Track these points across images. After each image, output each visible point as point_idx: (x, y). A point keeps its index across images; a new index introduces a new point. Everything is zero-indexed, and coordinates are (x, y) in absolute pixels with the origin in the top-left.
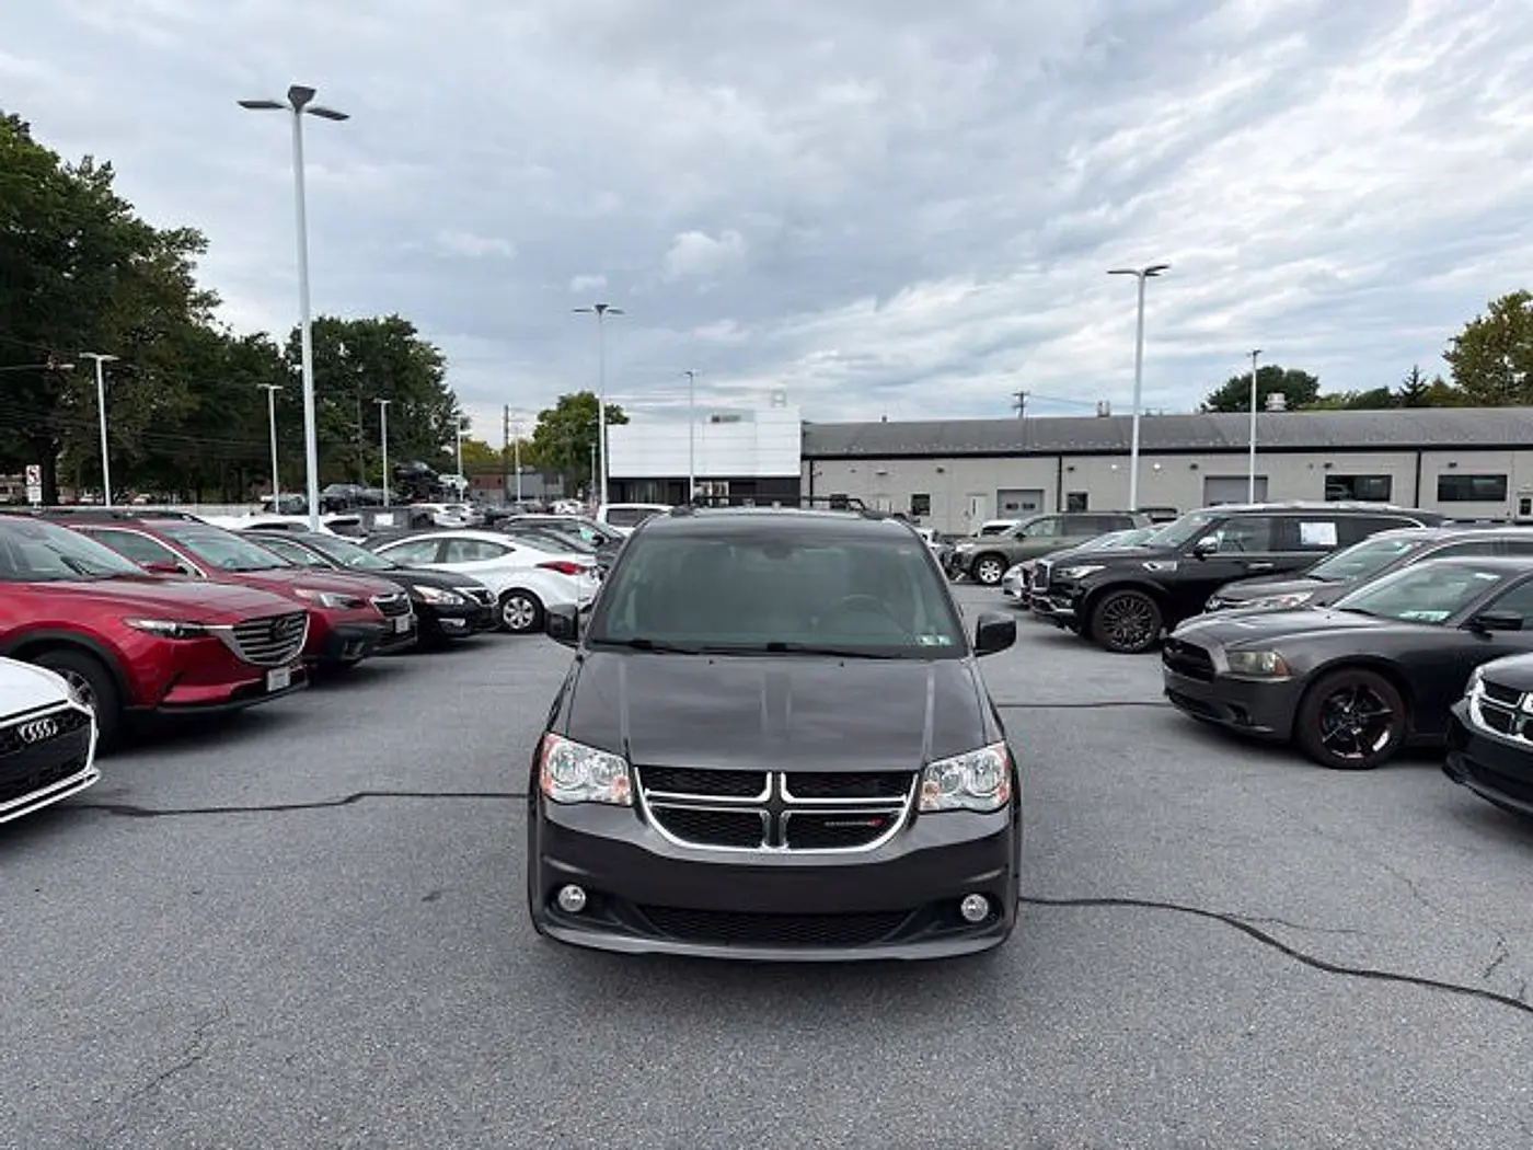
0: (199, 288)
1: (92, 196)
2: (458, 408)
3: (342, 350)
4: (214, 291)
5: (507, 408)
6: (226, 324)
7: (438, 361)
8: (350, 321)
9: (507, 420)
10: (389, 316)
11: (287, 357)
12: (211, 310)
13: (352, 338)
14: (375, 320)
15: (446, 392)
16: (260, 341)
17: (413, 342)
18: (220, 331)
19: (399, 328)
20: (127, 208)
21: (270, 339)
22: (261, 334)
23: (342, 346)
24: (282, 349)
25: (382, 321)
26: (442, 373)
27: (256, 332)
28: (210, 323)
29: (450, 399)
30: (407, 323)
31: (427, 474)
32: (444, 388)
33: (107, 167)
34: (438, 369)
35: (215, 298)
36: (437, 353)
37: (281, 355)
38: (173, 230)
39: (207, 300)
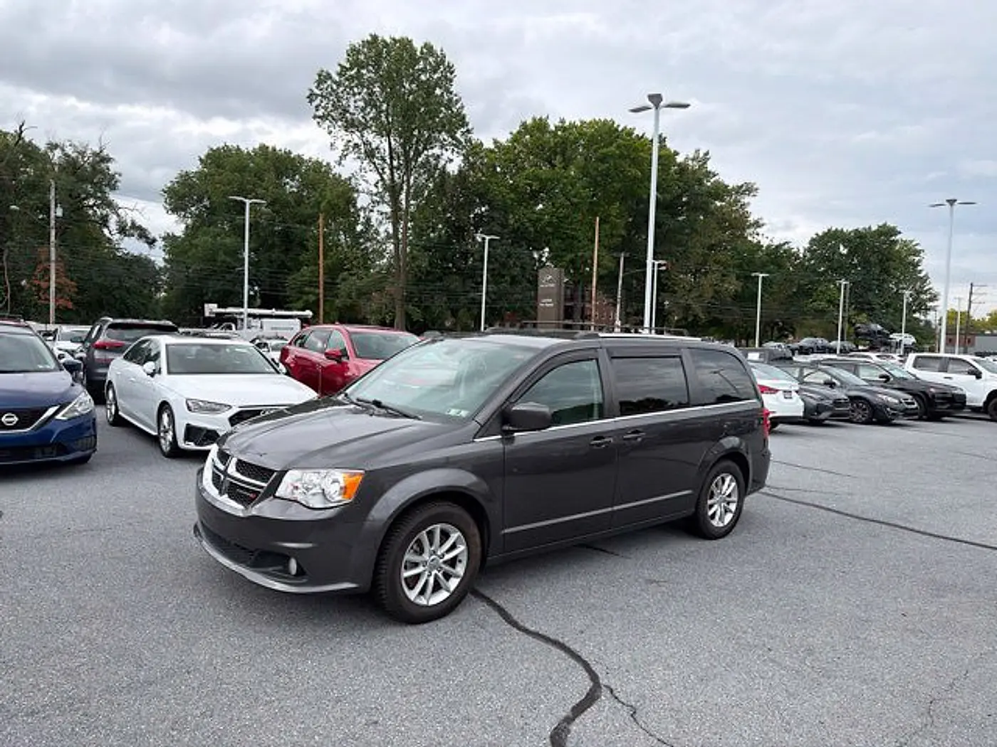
0: (751, 219)
1: (694, 172)
2: (930, 286)
3: (843, 250)
4: (761, 219)
5: (972, 285)
6: (770, 238)
7: (917, 253)
8: (850, 230)
9: (971, 293)
10: (881, 224)
11: (805, 256)
12: (758, 230)
13: (850, 241)
14: (870, 228)
15: (921, 275)
16: (786, 247)
17: (895, 242)
18: (765, 243)
19: (887, 232)
20: (715, 176)
21: (791, 245)
22: (786, 242)
23: (842, 248)
24: (802, 251)
25: (874, 228)
26: (919, 261)
27: (782, 242)
28: (760, 238)
29: (924, 280)
30: (894, 228)
32: (920, 272)
33: (707, 154)
34: (917, 259)
35: (761, 222)
36: (918, 247)
37: (801, 255)
38: (740, 185)
39: (757, 224)
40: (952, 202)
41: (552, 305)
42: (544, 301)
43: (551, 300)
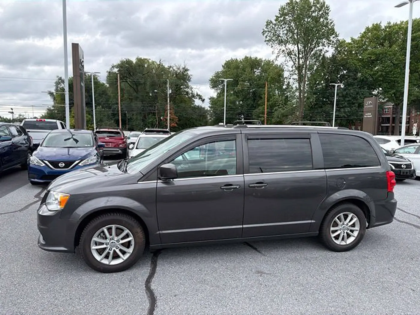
42: (366, 114)
43: (370, 114)
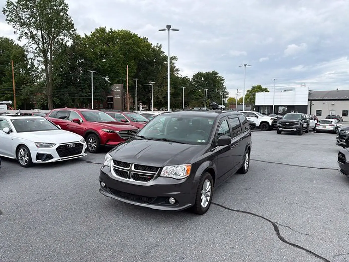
0: (176, 68)
1: (157, 51)
2: (227, 90)
3: (203, 79)
4: (179, 68)
5: (238, 90)
6: (181, 75)
7: (223, 80)
8: (205, 73)
9: (237, 93)
10: (213, 71)
11: (192, 81)
12: (178, 72)
13: (205, 76)
14: (210, 72)
15: (224, 87)
16: (186, 78)
17: (217, 76)
18: (179, 76)
19: (215, 73)
20: (164, 53)
21: (188, 77)
22: (187, 76)
23: (202, 78)
24: (191, 79)
25: (211, 72)
26: (224, 82)
27: (186, 76)
28: (178, 75)
29: (225, 88)
30: (217, 72)
31: (216, 105)
32: (224, 86)
33: (161, 45)
34: (223, 82)
35: (179, 69)
36: (223, 78)
37: (191, 81)
38: (172, 56)
39: (177, 70)
40: (245, 65)
41: (119, 98)
42: (116, 96)
43: (119, 96)
